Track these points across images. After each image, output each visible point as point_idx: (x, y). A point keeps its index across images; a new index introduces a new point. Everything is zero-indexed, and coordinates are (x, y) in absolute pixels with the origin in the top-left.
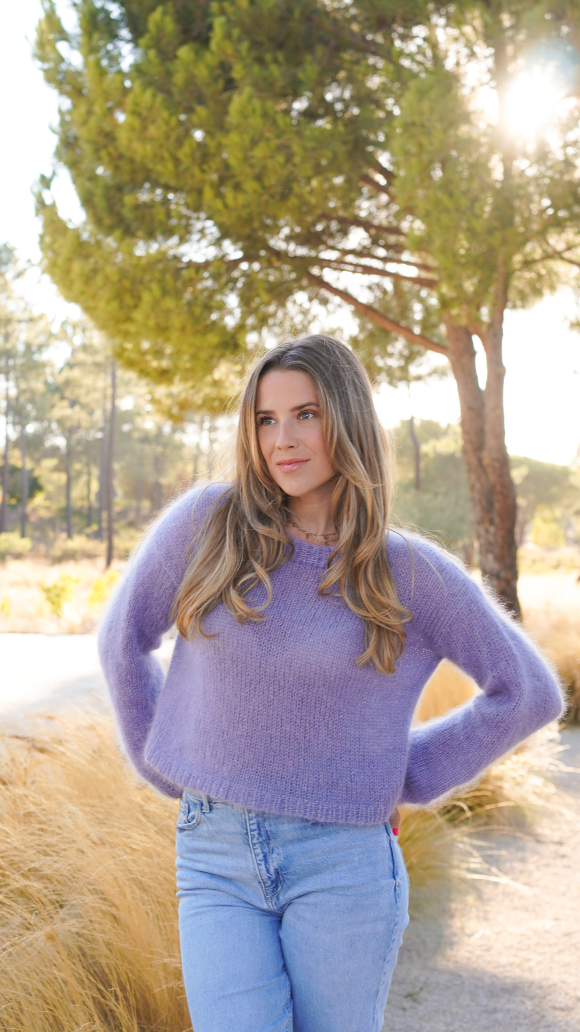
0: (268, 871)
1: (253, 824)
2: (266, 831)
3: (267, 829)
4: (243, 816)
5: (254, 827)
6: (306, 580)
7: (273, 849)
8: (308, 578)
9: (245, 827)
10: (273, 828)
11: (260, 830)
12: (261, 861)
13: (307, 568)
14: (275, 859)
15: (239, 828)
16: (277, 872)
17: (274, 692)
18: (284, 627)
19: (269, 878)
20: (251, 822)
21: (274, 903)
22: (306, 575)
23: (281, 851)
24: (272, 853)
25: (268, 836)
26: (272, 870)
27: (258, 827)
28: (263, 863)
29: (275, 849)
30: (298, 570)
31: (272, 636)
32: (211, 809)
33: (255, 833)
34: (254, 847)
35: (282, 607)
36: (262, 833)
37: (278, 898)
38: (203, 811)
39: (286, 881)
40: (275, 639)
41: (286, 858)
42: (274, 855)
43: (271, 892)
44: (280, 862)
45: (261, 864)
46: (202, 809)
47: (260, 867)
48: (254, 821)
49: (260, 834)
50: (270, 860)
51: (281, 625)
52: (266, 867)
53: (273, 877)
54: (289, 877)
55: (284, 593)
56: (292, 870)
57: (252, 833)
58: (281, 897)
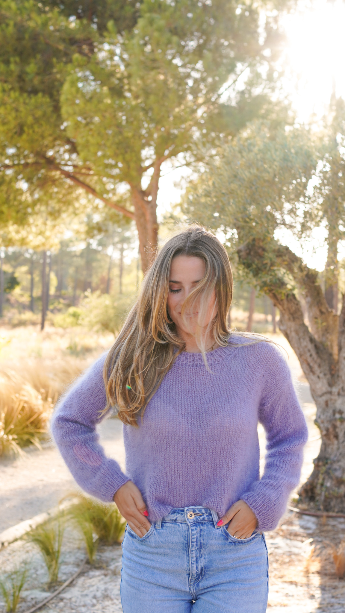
0: (197, 568)
1: (194, 538)
2: (201, 543)
3: (201, 542)
4: (186, 532)
5: (195, 540)
6: (203, 375)
7: (202, 555)
8: (204, 374)
9: (187, 539)
10: (205, 542)
11: (197, 542)
12: (194, 561)
13: (201, 368)
14: (202, 561)
15: (182, 540)
16: (202, 570)
17: (196, 451)
18: (198, 409)
19: (197, 572)
20: (193, 537)
21: (194, 588)
22: (202, 372)
23: (207, 557)
24: (201, 557)
25: (201, 546)
26: (199, 568)
27: (197, 540)
28: (195, 563)
29: (203, 555)
30: (196, 371)
31: (193, 416)
32: (162, 526)
33: (195, 544)
34: (192, 553)
35: (194, 396)
36: (198, 544)
37: (198, 585)
38: (156, 528)
39: (206, 575)
40: (195, 417)
41: (210, 561)
42: (202, 559)
43: (194, 581)
44: (205, 563)
45: (194, 564)
46: (155, 527)
47: (193, 565)
48: (195, 536)
49: (197, 545)
50: (199, 562)
51: (196, 408)
52: (196, 566)
53: (199, 572)
54: (208, 573)
55: (192, 387)
56: (212, 569)
57: (192, 544)
58: (200, 584)
